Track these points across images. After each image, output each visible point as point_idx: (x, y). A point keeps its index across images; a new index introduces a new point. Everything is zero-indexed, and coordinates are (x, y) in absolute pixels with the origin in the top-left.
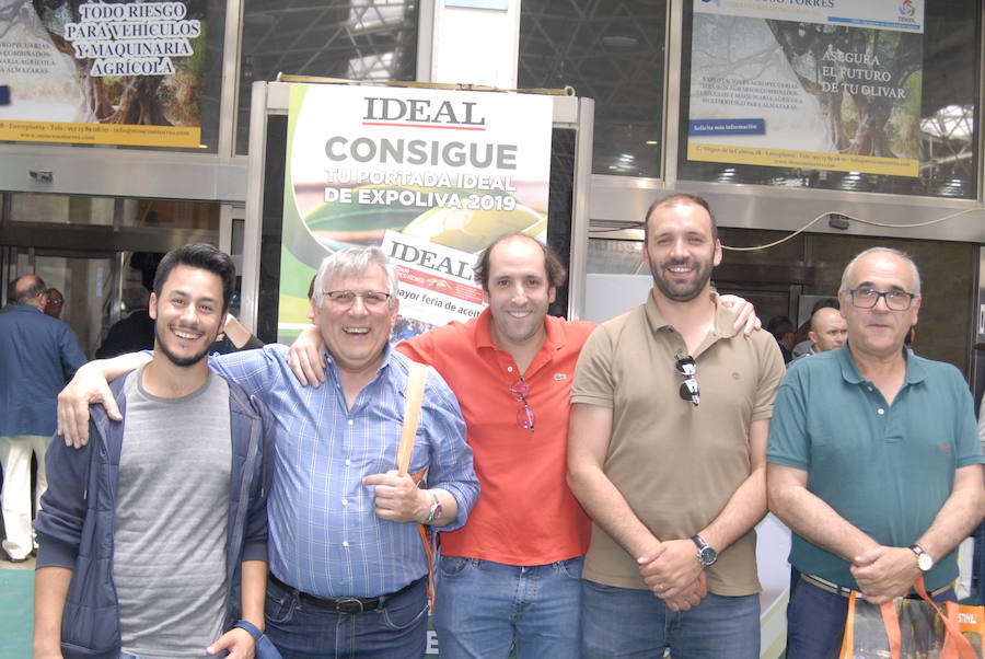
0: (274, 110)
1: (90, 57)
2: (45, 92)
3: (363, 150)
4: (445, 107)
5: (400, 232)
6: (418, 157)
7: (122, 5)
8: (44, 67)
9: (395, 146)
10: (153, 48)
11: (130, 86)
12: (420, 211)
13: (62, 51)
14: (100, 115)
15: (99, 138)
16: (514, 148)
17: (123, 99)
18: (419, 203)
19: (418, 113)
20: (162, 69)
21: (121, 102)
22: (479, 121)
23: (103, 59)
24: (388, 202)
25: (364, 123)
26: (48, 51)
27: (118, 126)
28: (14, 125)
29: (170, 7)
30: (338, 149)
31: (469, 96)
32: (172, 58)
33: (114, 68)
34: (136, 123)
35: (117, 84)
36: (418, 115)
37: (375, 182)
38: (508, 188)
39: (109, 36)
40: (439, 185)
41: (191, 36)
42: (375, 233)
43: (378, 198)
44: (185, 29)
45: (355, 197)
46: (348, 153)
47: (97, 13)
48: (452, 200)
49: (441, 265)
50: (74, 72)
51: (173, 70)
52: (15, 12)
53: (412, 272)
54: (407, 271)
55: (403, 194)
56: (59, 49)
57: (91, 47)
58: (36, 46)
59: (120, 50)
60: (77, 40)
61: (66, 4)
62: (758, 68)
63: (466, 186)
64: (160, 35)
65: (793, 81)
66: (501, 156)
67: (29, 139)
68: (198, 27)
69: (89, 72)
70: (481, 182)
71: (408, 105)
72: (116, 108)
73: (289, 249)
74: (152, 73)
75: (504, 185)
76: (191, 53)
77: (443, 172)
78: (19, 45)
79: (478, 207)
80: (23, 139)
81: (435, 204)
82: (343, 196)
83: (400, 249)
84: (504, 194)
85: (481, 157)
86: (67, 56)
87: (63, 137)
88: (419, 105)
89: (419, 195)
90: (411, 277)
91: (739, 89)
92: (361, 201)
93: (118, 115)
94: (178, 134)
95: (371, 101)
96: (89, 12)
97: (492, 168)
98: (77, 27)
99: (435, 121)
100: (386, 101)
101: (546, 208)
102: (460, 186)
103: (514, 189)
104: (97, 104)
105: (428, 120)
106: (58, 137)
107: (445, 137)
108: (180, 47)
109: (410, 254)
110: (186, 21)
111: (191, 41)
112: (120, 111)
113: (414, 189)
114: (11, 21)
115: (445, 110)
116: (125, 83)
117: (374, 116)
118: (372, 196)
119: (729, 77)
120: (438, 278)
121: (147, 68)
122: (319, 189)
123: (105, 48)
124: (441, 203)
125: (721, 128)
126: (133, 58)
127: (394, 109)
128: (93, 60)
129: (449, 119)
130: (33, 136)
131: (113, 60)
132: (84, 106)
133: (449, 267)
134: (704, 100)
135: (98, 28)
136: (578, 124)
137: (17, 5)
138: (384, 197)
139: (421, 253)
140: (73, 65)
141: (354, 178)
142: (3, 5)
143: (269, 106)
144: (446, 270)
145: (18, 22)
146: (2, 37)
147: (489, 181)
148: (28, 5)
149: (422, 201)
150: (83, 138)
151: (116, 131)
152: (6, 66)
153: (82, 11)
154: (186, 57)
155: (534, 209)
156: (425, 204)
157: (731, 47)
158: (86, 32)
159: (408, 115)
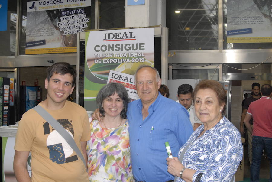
0: (82, 39)
2: (53, 40)
3: (104, 48)
4: (125, 34)
5: (114, 70)
6: (118, 49)
7: (70, 16)
8: (53, 34)
9: (112, 46)
10: (78, 26)
11: (73, 37)
12: (119, 64)
14: (66, 45)
15: (66, 51)
16: (144, 44)
17: (71, 40)
18: (118, 62)
19: (118, 36)
21: (71, 41)
22: (134, 37)
23: (66, 30)
24: (110, 62)
25: (104, 41)
26: (54, 30)
27: (70, 47)
28: (47, 49)
29: (81, 15)
30: (97, 49)
31: (131, 30)
32: (83, 28)
33: (69, 32)
34: (74, 46)
35: (70, 36)
36: (118, 37)
37: (107, 57)
38: (142, 56)
39: (67, 24)
40: (124, 56)
41: (87, 22)
42: (107, 71)
43: (108, 61)
44: (85, 20)
45: (102, 62)
46: (100, 50)
48: (127, 60)
49: (125, 79)
50: (60, 35)
51: (83, 31)
52: (46, 21)
55: (114, 60)
56: (56, 29)
57: (63, 28)
58: (51, 29)
59: (70, 27)
60: (61, 26)
61: (57, 17)
62: (249, 12)
63: (131, 56)
64: (80, 23)
65: (261, 15)
66: (140, 47)
67: (50, 53)
68: (89, 19)
69: (63, 34)
70: (135, 55)
71: (115, 34)
72: (70, 43)
73: (86, 76)
75: (141, 55)
76: (87, 26)
77: (124, 53)
78: (47, 29)
79: (134, 62)
81: (123, 62)
82: (99, 61)
83: (114, 75)
84: (141, 57)
85: (135, 47)
87: (58, 51)
88: (118, 34)
89: (118, 59)
92: (104, 62)
93: (70, 45)
95: (105, 34)
96: (63, 19)
97: (138, 50)
98: (60, 23)
99: (122, 38)
100: (109, 34)
101: (153, 61)
102: (129, 56)
103: (144, 56)
104: (65, 42)
105: (120, 38)
106: (56, 51)
107: (125, 43)
108: (84, 25)
109: (116, 76)
110: (86, 18)
111: (87, 23)
114: (45, 23)
118: (106, 61)
120: (124, 83)
121: (77, 32)
122: (92, 60)
123: (67, 27)
124: (124, 62)
126: (73, 29)
127: (111, 36)
128: (64, 31)
131: (69, 30)
132: (62, 43)
134: (231, 24)
135: (65, 23)
136: (162, 35)
137: (46, 19)
138: (109, 61)
139: (119, 76)
140: (59, 32)
141: (102, 56)
142: (43, 19)
143: (80, 39)
144: (126, 80)
145: (47, 23)
146: (43, 27)
147: (137, 54)
148: (49, 19)
149: (119, 61)
150: (62, 51)
151: (70, 49)
152: (44, 35)
153: (61, 19)
154: (86, 28)
155: (150, 61)
156: (120, 62)
157: (240, 7)
158: (62, 24)
159: (115, 37)
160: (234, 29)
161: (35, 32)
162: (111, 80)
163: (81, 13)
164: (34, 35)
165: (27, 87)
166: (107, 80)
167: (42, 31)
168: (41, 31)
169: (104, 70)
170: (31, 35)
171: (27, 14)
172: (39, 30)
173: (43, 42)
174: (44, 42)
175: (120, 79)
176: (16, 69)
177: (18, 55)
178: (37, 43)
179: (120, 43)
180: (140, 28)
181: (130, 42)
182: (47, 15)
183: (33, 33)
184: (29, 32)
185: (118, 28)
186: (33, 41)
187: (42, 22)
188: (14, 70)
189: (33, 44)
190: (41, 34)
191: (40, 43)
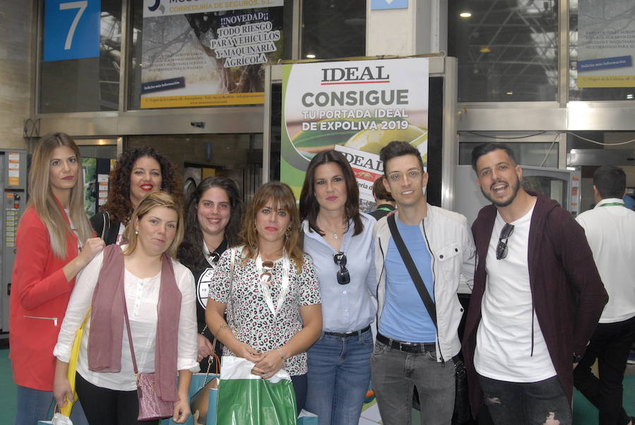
0: (276, 80)
1: (223, 57)
2: (202, 79)
3: (322, 100)
4: (366, 70)
5: (343, 145)
6: (352, 101)
7: (239, 27)
8: (201, 65)
9: (339, 96)
10: (256, 49)
11: (244, 71)
12: (354, 132)
13: (209, 56)
14: (230, 89)
15: (230, 102)
16: (407, 91)
17: (241, 79)
18: (353, 128)
19: (351, 75)
20: (261, 60)
21: (240, 81)
22: (386, 76)
23: (230, 58)
24: (336, 129)
25: (322, 84)
26: (202, 56)
27: (239, 94)
28: (187, 98)
29: (263, 24)
30: (309, 100)
31: (380, 63)
32: (266, 54)
33: (236, 62)
34: (248, 92)
35: (237, 70)
36: (352, 77)
37: (328, 117)
38: (404, 116)
39: (233, 44)
40: (365, 117)
41: (275, 40)
43: (331, 126)
44: (272, 36)
45: (319, 127)
46: (314, 102)
47: (226, 32)
48: (372, 125)
49: (366, 164)
50: (216, 67)
51: (267, 60)
52: (186, 37)
55: (344, 124)
56: (208, 54)
57: (223, 52)
58: (197, 54)
59: (239, 52)
60: (218, 49)
61: (211, 29)
62: (625, 22)
63: (380, 116)
64: (259, 41)
66: (399, 97)
67: (195, 105)
68: (279, 34)
69: (223, 66)
70: (388, 113)
71: (346, 71)
72: (237, 84)
73: (284, 158)
74: (256, 63)
75: (401, 114)
76: (275, 49)
77: (366, 109)
78: (188, 54)
79: (387, 128)
80: (192, 105)
81: (362, 128)
82: (312, 126)
84: (401, 119)
85: (388, 98)
86: (213, 58)
87: (212, 102)
88: (352, 71)
89: (353, 123)
91: (612, 37)
92: (322, 129)
93: (239, 88)
95: (325, 71)
96: (222, 32)
97: (394, 105)
98: (217, 41)
99: (361, 79)
100: (333, 70)
101: (427, 127)
102: (376, 116)
103: (407, 116)
104: (228, 83)
105: (357, 79)
106: (208, 103)
107: (367, 88)
108: (270, 46)
110: (272, 32)
111: (276, 43)
112: (240, 86)
113: (350, 120)
114: (184, 41)
115: (366, 72)
116: (242, 70)
118: (328, 126)
119: (605, 30)
120: (364, 171)
121: (253, 60)
122: (299, 123)
123: (231, 52)
124: (366, 127)
125: (600, 64)
126: (245, 56)
127: (338, 74)
128: (225, 58)
130: (196, 103)
131: (235, 58)
132: (221, 85)
133: (371, 164)
134: (588, 47)
135: (227, 41)
136: (444, 73)
137: (187, 33)
138: (334, 126)
139: (355, 157)
140: (215, 62)
141: (318, 115)
142: (179, 33)
143: (272, 79)
144: (369, 166)
145: (188, 42)
146: (180, 50)
147: (393, 112)
148: (192, 32)
149: (355, 127)
150: (221, 102)
151: (238, 97)
152: (182, 66)
153: (218, 32)
154: (273, 52)
155: (420, 127)
156: (357, 129)
157: (606, 10)
158: (221, 43)
159: (346, 77)
160: (592, 58)
161: (162, 61)
163: (263, 20)
164: (159, 67)
167: (177, 58)
168: (174, 57)
169: (322, 144)
170: (153, 68)
171: (144, 21)
172: (171, 56)
173: (178, 83)
174: (180, 83)
176: (120, 140)
177: (124, 111)
178: (165, 85)
179: (357, 88)
180: (397, 58)
182: (187, 25)
183: (157, 63)
184: (148, 60)
185: (352, 58)
186: (158, 79)
187: (177, 40)
188: (117, 142)
189: (157, 86)
190: (174, 64)
191: (172, 84)
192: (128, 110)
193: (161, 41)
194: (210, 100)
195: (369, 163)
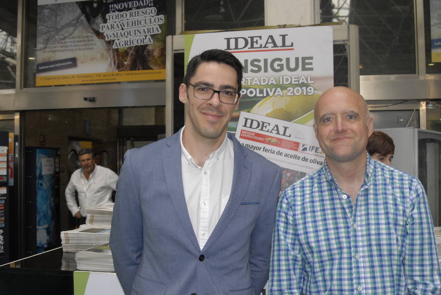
0: (177, 50)
1: (112, 39)
2: (92, 59)
4: (270, 39)
5: (249, 112)
6: (256, 69)
7: (126, 12)
8: (91, 47)
10: (142, 31)
11: (132, 52)
12: (260, 99)
13: (99, 38)
14: (118, 68)
15: (118, 79)
16: (311, 58)
17: (129, 58)
18: (258, 95)
19: (255, 44)
20: (146, 42)
21: (128, 60)
22: (290, 45)
23: (118, 40)
26: (92, 38)
27: (127, 72)
28: (79, 76)
29: (148, 10)
31: (283, 31)
32: (151, 36)
33: (124, 43)
34: (135, 69)
35: (125, 51)
38: (309, 82)
39: (120, 28)
40: (269, 84)
41: (160, 23)
44: (157, 20)
47: (114, 17)
48: (277, 91)
49: (273, 129)
50: (106, 48)
51: (152, 41)
52: (78, 22)
53: (257, 135)
54: (254, 134)
56: (98, 37)
57: (112, 35)
58: (87, 37)
59: (126, 35)
60: (106, 32)
61: (100, 15)
63: (285, 83)
64: (145, 25)
66: (304, 64)
68: (163, 19)
69: (112, 47)
70: (293, 80)
71: (249, 40)
72: (126, 63)
74: (142, 44)
75: (307, 80)
76: (160, 31)
77: (270, 76)
78: (79, 37)
79: (292, 94)
80: (84, 82)
81: (268, 94)
83: (249, 122)
84: (307, 86)
85: (293, 65)
86: (102, 41)
87: (102, 80)
88: (255, 40)
89: (258, 90)
90: (256, 138)
93: (127, 67)
94: (156, 73)
95: (228, 40)
96: (111, 17)
97: (300, 71)
98: (106, 25)
99: (265, 47)
100: (236, 39)
102: (281, 83)
103: (313, 82)
104: (116, 62)
105: (261, 47)
106: (99, 80)
107: (271, 56)
108: (155, 29)
109: (255, 124)
110: (157, 16)
111: (160, 26)
112: (127, 64)
113: (255, 87)
114: (75, 26)
115: (270, 41)
116: (129, 51)
117: (231, 48)
120: (271, 137)
121: (139, 41)
123: (119, 34)
124: (271, 94)
126: (133, 38)
127: (241, 43)
128: (114, 41)
129: (273, 46)
130: (87, 81)
131: (123, 39)
132: (111, 63)
133: (278, 130)
135: (115, 25)
136: (348, 40)
137: (78, 18)
139: (261, 124)
140: (105, 44)
142: (71, 19)
143: (174, 48)
144: (276, 132)
145: (79, 26)
146: (70, 35)
147: (298, 78)
148: (83, 18)
149: (260, 93)
150: (111, 79)
152: (74, 48)
153: (107, 17)
154: (158, 34)
156: (262, 95)
158: (110, 28)
159: (249, 46)
161: (55, 44)
162: (244, 132)
163: (148, 6)
164: (53, 49)
165: (37, 150)
166: (236, 131)
167: (70, 40)
168: (67, 40)
170: (47, 50)
171: (38, 9)
172: (64, 39)
173: (71, 63)
174: (73, 62)
175: (262, 129)
176: (17, 117)
177: (21, 88)
178: (59, 65)
180: (299, 26)
181: (283, 55)
182: (79, 11)
183: (50, 46)
184: (42, 43)
185: (253, 28)
186: (52, 60)
187: (68, 25)
188: (14, 117)
189: (51, 66)
190: (67, 46)
191: (65, 64)
192: (24, 87)
193: (55, 26)
194: (100, 78)
195: (275, 128)
